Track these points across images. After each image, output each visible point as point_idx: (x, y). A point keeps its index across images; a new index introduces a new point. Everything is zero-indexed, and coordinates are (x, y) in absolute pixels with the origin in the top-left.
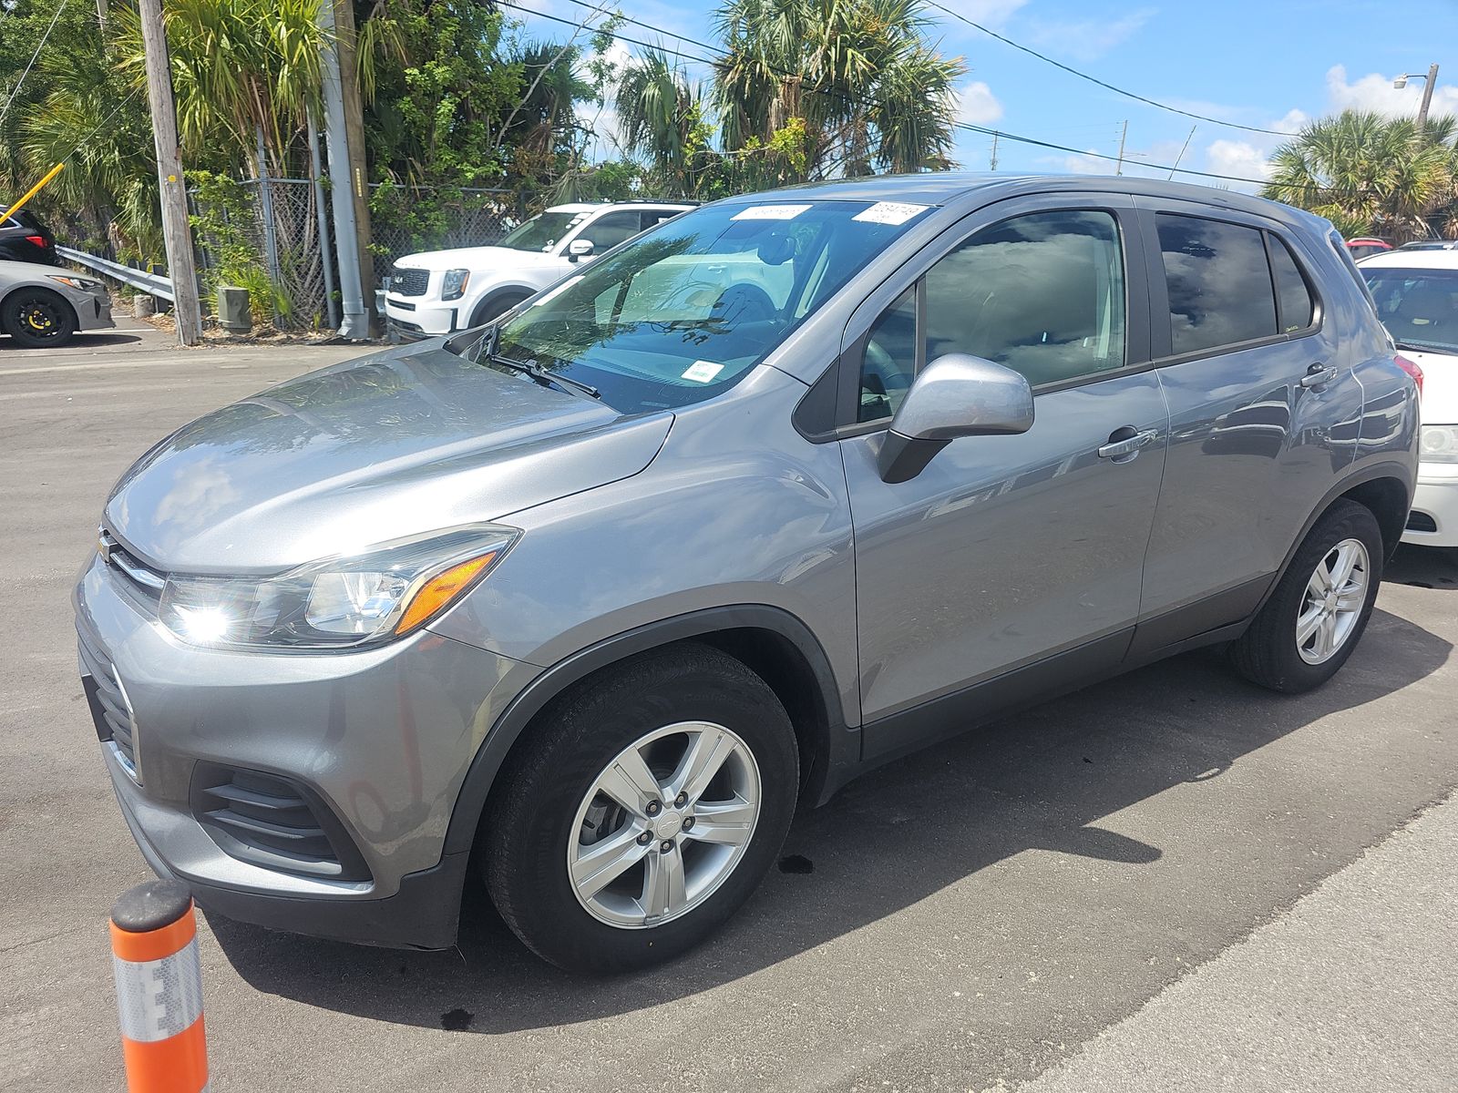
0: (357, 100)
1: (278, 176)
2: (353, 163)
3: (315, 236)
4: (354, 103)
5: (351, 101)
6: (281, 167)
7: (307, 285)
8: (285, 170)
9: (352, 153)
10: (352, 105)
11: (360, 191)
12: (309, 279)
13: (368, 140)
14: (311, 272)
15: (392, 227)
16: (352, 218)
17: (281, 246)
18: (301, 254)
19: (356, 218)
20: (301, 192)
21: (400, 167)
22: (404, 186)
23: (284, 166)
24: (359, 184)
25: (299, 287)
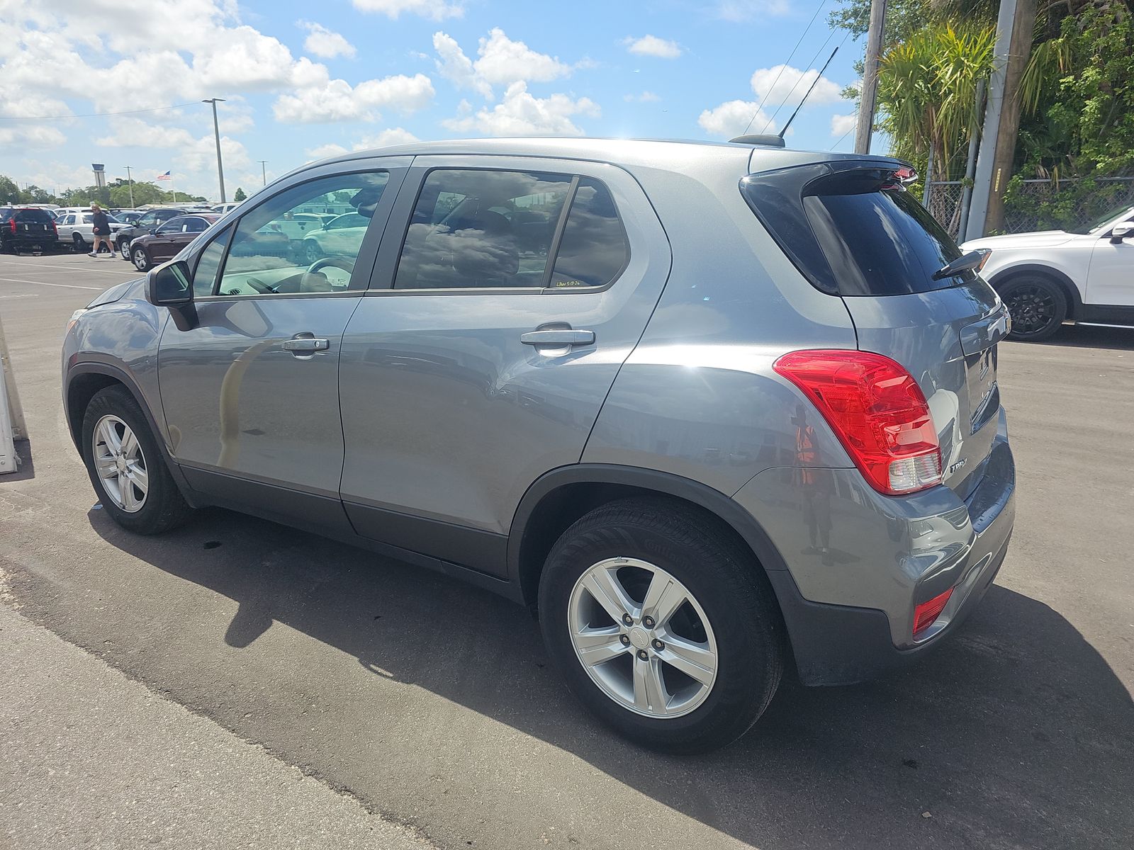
0: (1013, 111)
1: (941, 179)
2: (997, 164)
4: (1010, 114)
5: (1007, 114)
6: (945, 172)
8: (948, 175)
9: (998, 156)
10: (1008, 118)
11: (997, 187)
16: (985, 210)
19: (988, 209)
23: (948, 171)
24: (997, 182)
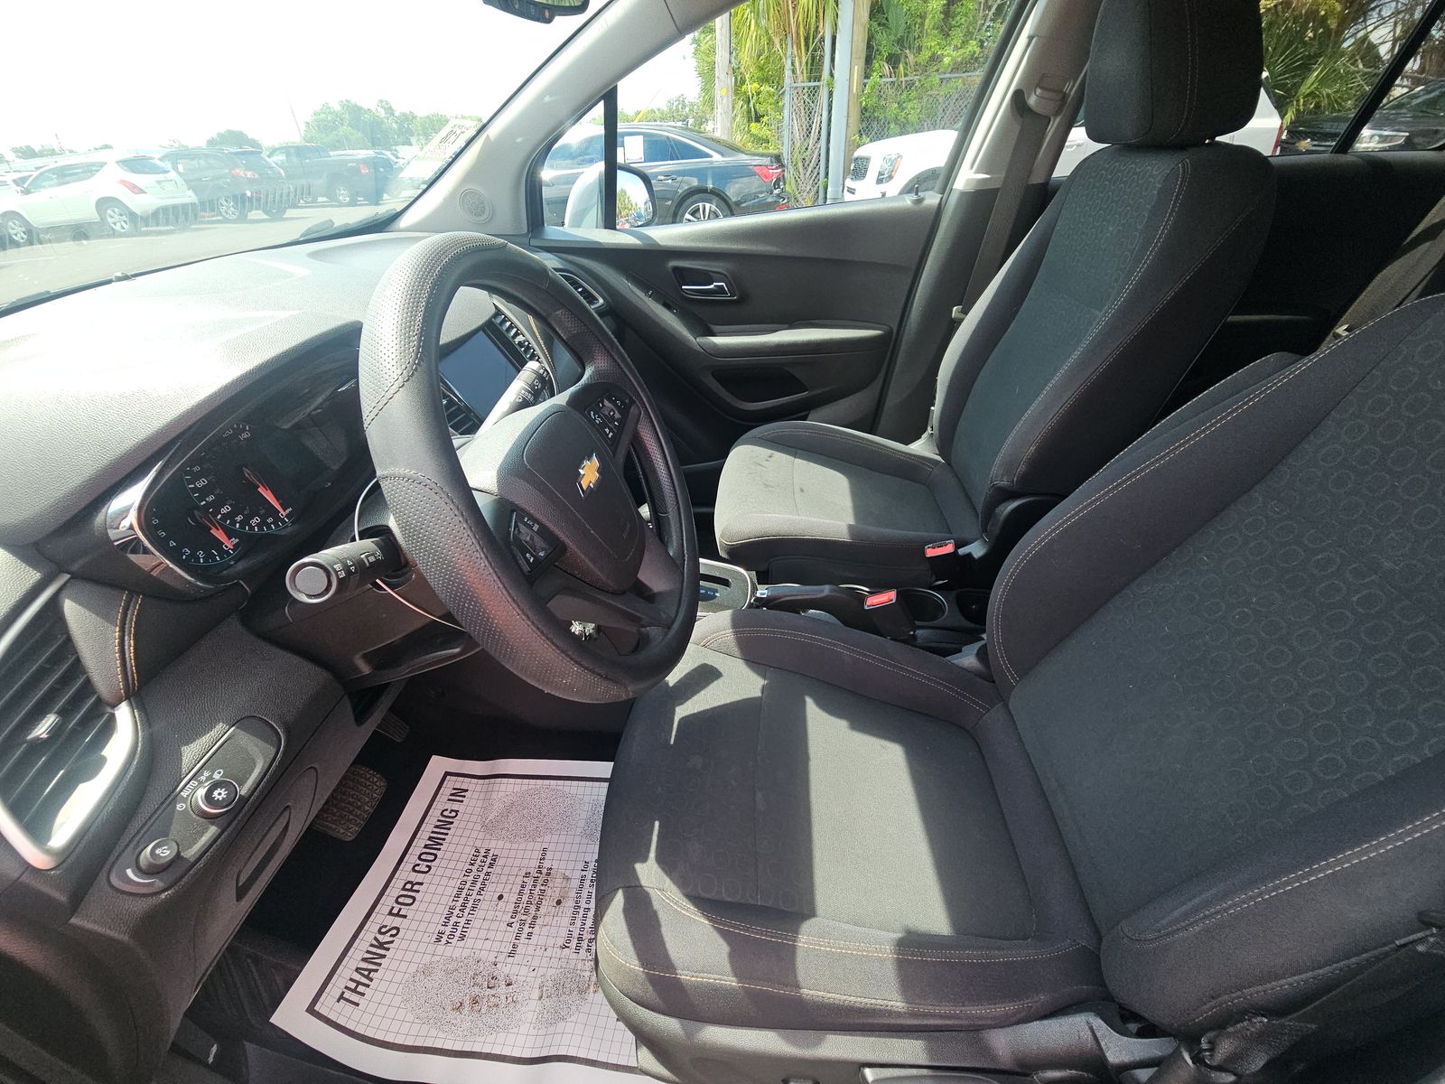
1: (799, 80)
2: (854, 61)
3: (819, 132)
6: (802, 73)
7: (808, 173)
8: (804, 75)
9: (854, 51)
11: (855, 88)
12: (810, 170)
13: (870, 38)
14: (811, 165)
15: (877, 119)
16: (845, 114)
17: (793, 143)
18: (807, 149)
19: (848, 113)
20: (814, 92)
21: (893, 60)
22: (895, 79)
23: (805, 71)
24: (855, 81)
25: (802, 176)
